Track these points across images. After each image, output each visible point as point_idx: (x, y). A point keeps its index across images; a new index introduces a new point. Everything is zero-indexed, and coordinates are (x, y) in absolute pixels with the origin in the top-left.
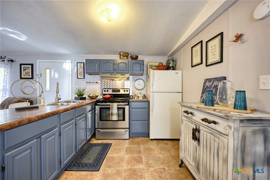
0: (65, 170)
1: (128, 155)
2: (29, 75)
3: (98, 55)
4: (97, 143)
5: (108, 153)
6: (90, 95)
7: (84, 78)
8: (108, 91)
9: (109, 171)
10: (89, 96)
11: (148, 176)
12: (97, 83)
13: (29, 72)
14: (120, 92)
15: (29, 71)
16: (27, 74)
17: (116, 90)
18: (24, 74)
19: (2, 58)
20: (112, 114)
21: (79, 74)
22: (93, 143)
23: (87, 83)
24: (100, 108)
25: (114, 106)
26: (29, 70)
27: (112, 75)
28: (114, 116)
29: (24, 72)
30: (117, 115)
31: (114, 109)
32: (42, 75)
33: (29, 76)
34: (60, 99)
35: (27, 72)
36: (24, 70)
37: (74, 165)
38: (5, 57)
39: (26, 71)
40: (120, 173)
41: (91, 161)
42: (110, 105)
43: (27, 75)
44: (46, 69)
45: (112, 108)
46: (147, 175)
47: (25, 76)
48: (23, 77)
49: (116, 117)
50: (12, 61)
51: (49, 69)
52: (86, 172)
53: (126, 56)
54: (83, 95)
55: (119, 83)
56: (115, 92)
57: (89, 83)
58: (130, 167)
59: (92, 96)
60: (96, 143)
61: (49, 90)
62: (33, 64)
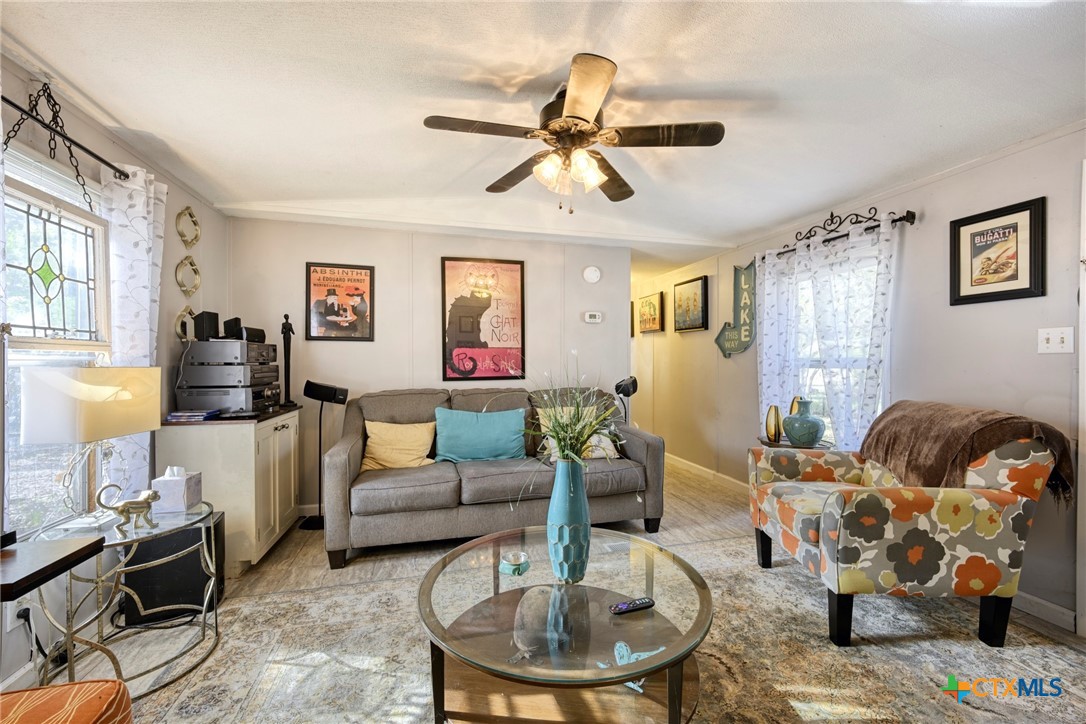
2: (1009, 272)
13: (1015, 256)
15: (1010, 252)
16: (996, 272)
18: (976, 275)
19: (860, 222)
26: (1011, 244)
29: (979, 261)
33: (1014, 277)
35: (993, 257)
36: (977, 251)
38: (873, 211)
39: (992, 253)
43: (996, 277)
47: (982, 282)
48: (966, 290)
50: (910, 217)
62: (1042, 202)
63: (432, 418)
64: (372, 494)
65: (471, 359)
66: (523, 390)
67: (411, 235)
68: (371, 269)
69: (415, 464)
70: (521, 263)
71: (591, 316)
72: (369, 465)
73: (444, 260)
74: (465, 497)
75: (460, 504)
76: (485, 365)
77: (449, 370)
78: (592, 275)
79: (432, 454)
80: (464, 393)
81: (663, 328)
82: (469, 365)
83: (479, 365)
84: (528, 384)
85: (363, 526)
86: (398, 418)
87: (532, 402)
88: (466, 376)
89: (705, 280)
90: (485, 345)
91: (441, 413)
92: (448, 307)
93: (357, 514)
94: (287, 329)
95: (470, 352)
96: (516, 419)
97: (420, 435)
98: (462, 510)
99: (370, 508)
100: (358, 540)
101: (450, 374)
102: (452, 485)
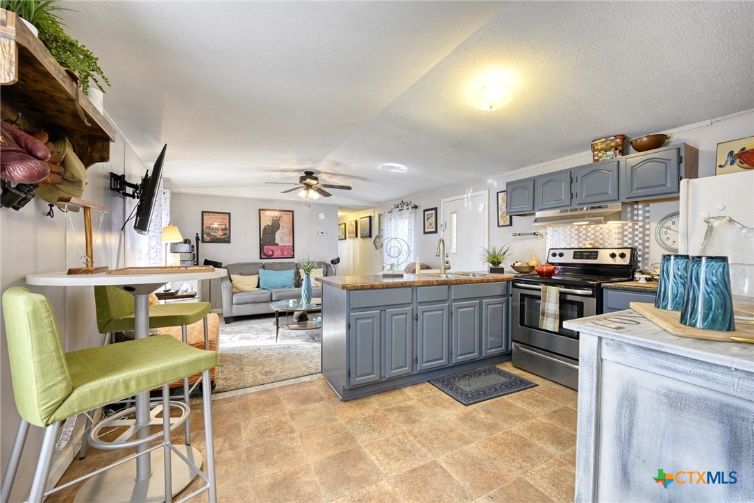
0: (428, 381)
1: (549, 420)
3: (541, 165)
4: (510, 373)
5: (509, 395)
6: (517, 265)
7: (511, 224)
8: (561, 255)
9: (482, 416)
10: (513, 267)
11: (543, 469)
12: (534, 234)
14: (596, 258)
17: (585, 254)
19: (408, 205)
20: (543, 314)
21: (501, 216)
22: (501, 370)
23: (515, 235)
24: (522, 295)
25: (550, 293)
27: (566, 211)
28: (549, 319)
30: (555, 318)
31: (549, 301)
32: (447, 225)
34: (449, 268)
37: (443, 382)
40: (495, 429)
41: (468, 389)
42: (540, 290)
44: (452, 213)
45: (545, 297)
46: (544, 466)
49: (555, 322)
50: (416, 207)
51: (455, 212)
52: (448, 397)
53: (613, 147)
54: (499, 263)
55: (607, 231)
56: (581, 257)
57: (519, 235)
58: (527, 435)
59: (520, 267)
60: (507, 372)
61: (455, 251)
62: (436, 208)
63: (258, 273)
64: (240, 297)
65: (272, 250)
66: (293, 263)
67: (246, 200)
68: (229, 214)
69: (253, 289)
70: (293, 212)
71: (322, 233)
72: (235, 290)
73: (260, 210)
74: (274, 299)
75: (272, 301)
76: (278, 253)
77: (263, 255)
78: (322, 216)
79: (258, 287)
80: (269, 264)
81: (357, 236)
82: (271, 253)
83: (275, 253)
84: (295, 260)
85: (237, 308)
86: (243, 273)
87: (297, 267)
88: (270, 257)
89: (370, 217)
90: (277, 245)
91: (261, 271)
92: (262, 229)
93: (236, 304)
94: (197, 239)
95: (271, 247)
96: (290, 274)
97: (254, 279)
98: (273, 303)
99: (240, 302)
100: (235, 313)
101: (263, 256)
102: (269, 294)
